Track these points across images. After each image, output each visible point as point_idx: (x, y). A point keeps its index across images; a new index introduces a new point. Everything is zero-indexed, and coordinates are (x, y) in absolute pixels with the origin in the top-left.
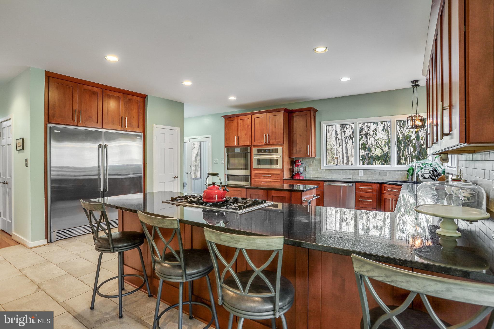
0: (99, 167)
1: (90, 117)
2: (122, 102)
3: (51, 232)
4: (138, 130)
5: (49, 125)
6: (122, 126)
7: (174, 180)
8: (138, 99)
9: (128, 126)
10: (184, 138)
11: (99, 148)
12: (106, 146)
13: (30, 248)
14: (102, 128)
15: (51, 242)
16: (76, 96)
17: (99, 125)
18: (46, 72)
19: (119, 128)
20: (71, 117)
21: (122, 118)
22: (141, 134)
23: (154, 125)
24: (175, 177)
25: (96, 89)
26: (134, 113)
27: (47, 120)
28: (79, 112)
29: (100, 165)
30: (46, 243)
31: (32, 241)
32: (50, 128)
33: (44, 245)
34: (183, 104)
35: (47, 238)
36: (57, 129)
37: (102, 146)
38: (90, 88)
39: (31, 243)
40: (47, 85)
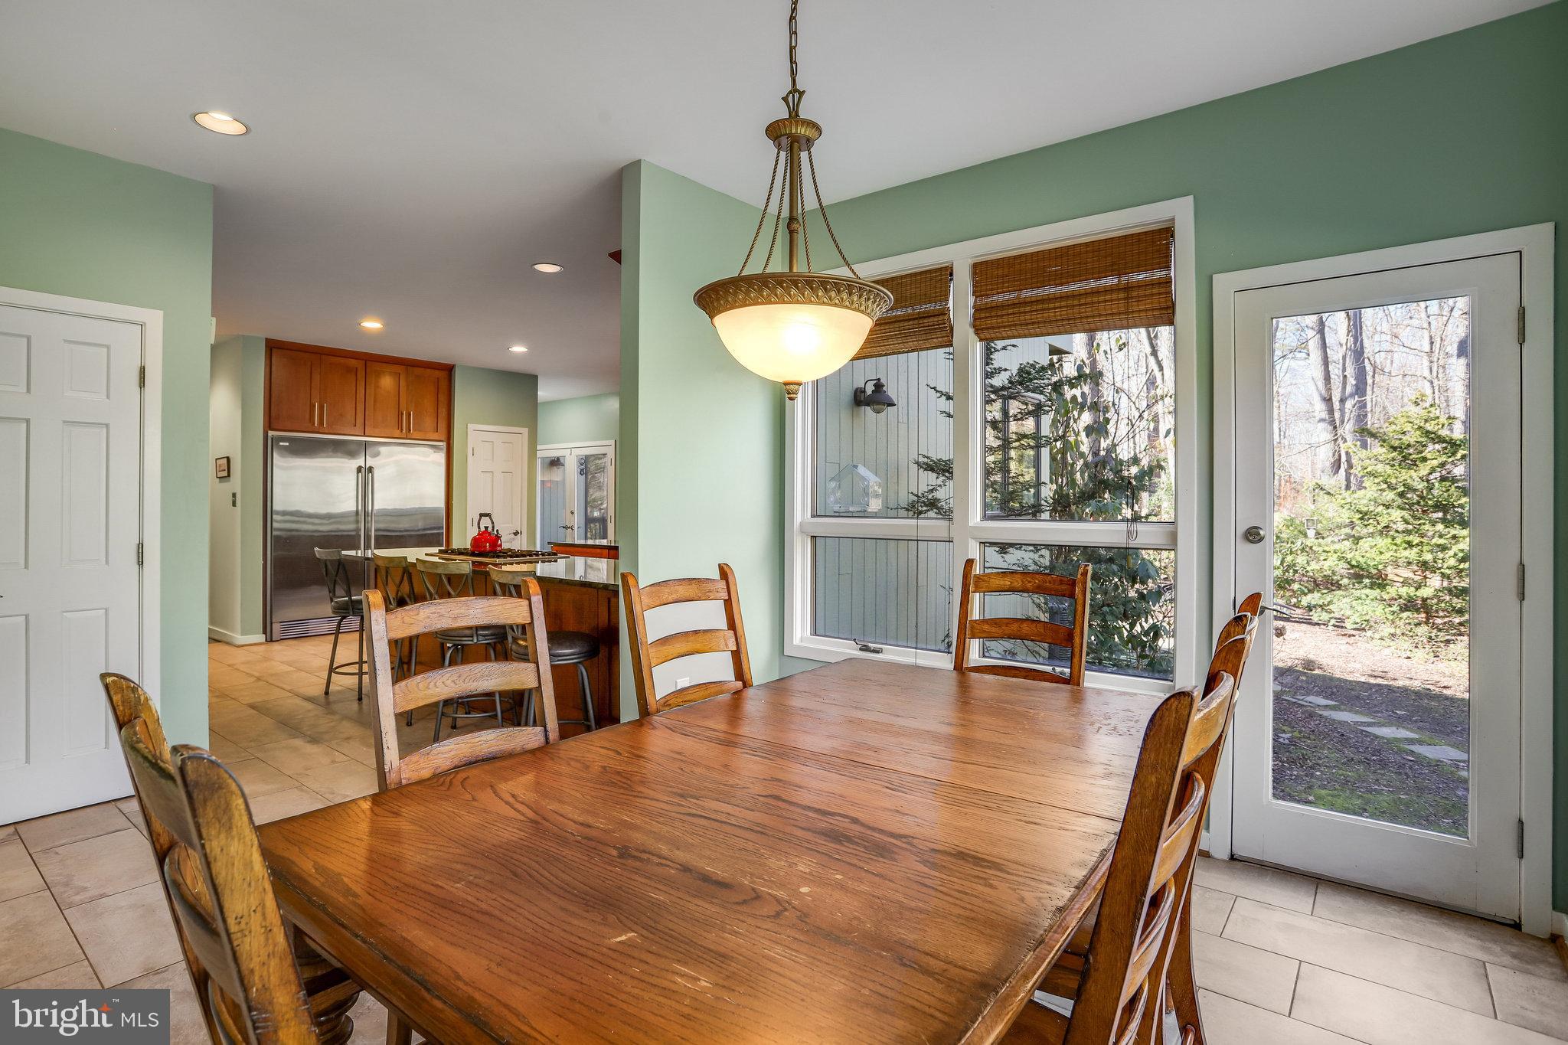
0: (357, 512)
1: (341, 415)
2: (403, 383)
3: (271, 623)
4: (435, 436)
5: (271, 433)
6: (402, 430)
7: (514, 539)
8: (437, 373)
9: (415, 430)
10: (539, 447)
11: (358, 473)
12: (370, 470)
13: (239, 646)
14: (364, 435)
15: (271, 641)
16: (317, 377)
17: (359, 429)
18: (268, 341)
19: (397, 433)
20: (307, 416)
21: (402, 414)
22: (443, 444)
23: (470, 426)
24: (516, 534)
25: (353, 362)
26: (428, 403)
27: (267, 425)
28: (321, 408)
29: (360, 508)
30: (264, 640)
31: (243, 633)
32: (272, 439)
33: (261, 644)
34: (537, 376)
35: (265, 632)
36: (283, 439)
37: (363, 470)
38: (342, 360)
39: (240, 637)
40: (268, 362)
